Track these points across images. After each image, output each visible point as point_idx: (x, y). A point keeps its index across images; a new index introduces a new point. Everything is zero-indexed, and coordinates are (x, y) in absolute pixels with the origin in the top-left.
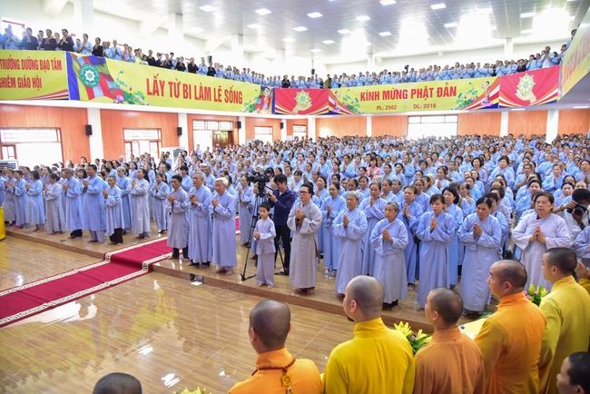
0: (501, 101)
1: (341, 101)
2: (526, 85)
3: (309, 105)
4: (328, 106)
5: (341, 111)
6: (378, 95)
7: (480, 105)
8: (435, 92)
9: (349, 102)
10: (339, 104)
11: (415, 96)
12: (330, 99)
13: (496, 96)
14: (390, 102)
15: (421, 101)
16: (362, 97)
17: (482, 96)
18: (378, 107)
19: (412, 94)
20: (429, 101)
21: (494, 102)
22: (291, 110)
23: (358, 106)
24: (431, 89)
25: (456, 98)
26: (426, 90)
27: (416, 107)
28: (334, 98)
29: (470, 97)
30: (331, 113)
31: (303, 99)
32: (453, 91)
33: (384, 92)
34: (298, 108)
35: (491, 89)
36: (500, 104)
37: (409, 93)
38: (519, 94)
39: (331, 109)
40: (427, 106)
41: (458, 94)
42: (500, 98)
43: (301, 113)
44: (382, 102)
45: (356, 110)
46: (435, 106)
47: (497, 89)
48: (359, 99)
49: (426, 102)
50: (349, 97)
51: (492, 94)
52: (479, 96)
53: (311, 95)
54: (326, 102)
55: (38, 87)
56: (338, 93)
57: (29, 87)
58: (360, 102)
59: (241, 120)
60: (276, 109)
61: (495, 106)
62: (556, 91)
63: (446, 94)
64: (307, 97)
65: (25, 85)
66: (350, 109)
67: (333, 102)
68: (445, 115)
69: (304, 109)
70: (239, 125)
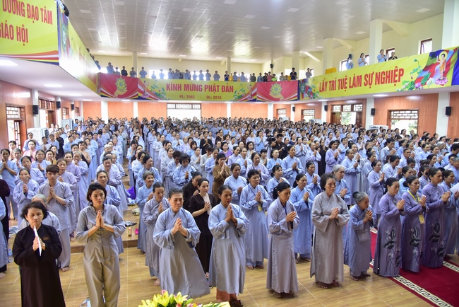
1: (150, 89)
2: (276, 89)
3: (126, 91)
4: (138, 93)
5: (150, 97)
6: (181, 87)
7: (246, 99)
8: (220, 88)
9: (156, 90)
10: (150, 92)
11: (207, 90)
12: (139, 87)
13: (255, 94)
14: (190, 93)
15: (211, 94)
16: (168, 87)
17: (248, 94)
19: (206, 89)
20: (217, 94)
22: (113, 93)
23: (165, 94)
24: (218, 86)
25: (233, 93)
26: (214, 86)
27: (208, 98)
28: (143, 86)
29: (241, 93)
30: (140, 98)
31: (121, 85)
32: (231, 89)
33: (185, 85)
34: (118, 92)
35: (253, 89)
36: (258, 99)
37: (203, 87)
38: (271, 94)
39: (140, 95)
40: (215, 98)
41: (234, 91)
42: (258, 95)
43: (120, 97)
44: (183, 92)
45: (163, 97)
46: (220, 98)
47: (256, 90)
48: (165, 89)
49: (215, 95)
50: (156, 87)
51: (253, 93)
52: (246, 93)
53: (126, 82)
54: (136, 89)
55: (24, 41)
56: (147, 83)
57: (12, 39)
58: (166, 91)
59: (60, 100)
60: (102, 91)
61: (255, 100)
62: (297, 94)
63: (227, 90)
64: (124, 83)
65: (7, 35)
66: (157, 96)
67: (142, 89)
68: (192, 104)
69: (122, 93)
70: (58, 105)
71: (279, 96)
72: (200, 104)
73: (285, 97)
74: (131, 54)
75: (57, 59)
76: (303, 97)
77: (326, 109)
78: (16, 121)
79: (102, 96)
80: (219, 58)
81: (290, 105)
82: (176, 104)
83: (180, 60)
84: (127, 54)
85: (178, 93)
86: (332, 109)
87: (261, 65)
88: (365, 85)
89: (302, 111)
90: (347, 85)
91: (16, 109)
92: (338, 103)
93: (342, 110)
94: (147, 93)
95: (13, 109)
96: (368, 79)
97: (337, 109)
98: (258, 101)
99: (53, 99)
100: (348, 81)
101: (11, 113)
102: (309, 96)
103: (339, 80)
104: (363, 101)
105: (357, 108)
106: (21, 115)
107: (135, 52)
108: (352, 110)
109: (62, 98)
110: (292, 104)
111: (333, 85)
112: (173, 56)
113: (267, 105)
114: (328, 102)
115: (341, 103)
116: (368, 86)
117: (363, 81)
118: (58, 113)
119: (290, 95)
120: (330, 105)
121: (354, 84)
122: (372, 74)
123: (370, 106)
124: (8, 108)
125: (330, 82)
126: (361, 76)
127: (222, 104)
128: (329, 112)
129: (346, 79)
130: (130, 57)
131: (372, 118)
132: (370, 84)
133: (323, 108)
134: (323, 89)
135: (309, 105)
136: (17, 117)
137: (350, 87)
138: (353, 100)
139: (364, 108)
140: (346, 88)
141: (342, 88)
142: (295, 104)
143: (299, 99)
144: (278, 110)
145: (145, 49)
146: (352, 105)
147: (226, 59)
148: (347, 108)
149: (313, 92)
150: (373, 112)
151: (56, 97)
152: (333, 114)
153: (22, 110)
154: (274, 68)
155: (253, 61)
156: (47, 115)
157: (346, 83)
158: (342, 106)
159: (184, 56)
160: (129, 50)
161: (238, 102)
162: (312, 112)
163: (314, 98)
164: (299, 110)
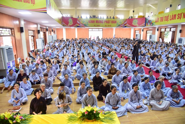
0: (127, 25)
2: (135, 22)
3: (72, 24)
4: (77, 24)
5: (82, 26)
6: (94, 22)
7: (122, 26)
8: (111, 22)
9: (84, 23)
10: (82, 24)
11: (105, 23)
12: (78, 22)
13: (126, 24)
14: (98, 24)
15: (107, 24)
16: (89, 22)
17: (123, 24)
18: (94, 25)
19: (105, 22)
20: (109, 24)
21: (125, 25)
22: (67, 25)
23: (88, 25)
24: (110, 21)
25: (116, 24)
26: (108, 21)
27: (106, 26)
28: (79, 21)
29: (120, 24)
30: (78, 27)
31: (71, 21)
33: (96, 21)
34: (69, 24)
35: (125, 22)
36: (127, 26)
37: (104, 22)
38: (133, 24)
39: (78, 25)
40: (109, 26)
41: (117, 23)
42: (127, 24)
43: (70, 26)
44: (95, 24)
46: (111, 26)
47: (126, 22)
48: (88, 22)
49: (109, 25)
50: (84, 22)
51: (125, 23)
52: (122, 23)
53: (73, 20)
54: (76, 23)
55: (33, 4)
56: (80, 20)
57: (29, 3)
58: (88, 23)
59: (47, 28)
60: (63, 24)
61: (126, 27)
62: (144, 24)
63: (114, 23)
64: (72, 20)
65: (27, 1)
66: (85, 26)
67: (79, 23)
68: (99, 29)
69: (71, 25)
70: (47, 30)
71: (137, 25)
72: (102, 29)
73: (139, 25)
74: (74, 8)
75: (46, 11)
76: (147, 25)
77: (158, 30)
78: (32, 36)
79: (63, 26)
80: (110, 9)
81: (141, 29)
82: (92, 29)
83: (94, 10)
84: (73, 8)
85: (93, 24)
86: (161, 30)
87: (129, 11)
88: (178, 19)
89: (147, 31)
90: (169, 19)
91: (32, 31)
92: (163, 27)
93: (165, 30)
94: (81, 24)
95: (31, 31)
96: (179, 16)
97: (163, 30)
98: (127, 27)
99: (45, 28)
100: (169, 17)
101: (30, 33)
102: (150, 25)
103: (165, 17)
104: (176, 26)
105: (172, 29)
106: (34, 34)
107: (76, 8)
108: (170, 30)
109: (48, 27)
110: (142, 28)
111: (162, 19)
112: (91, 9)
113: (131, 29)
114: (159, 27)
115: (165, 27)
116: (179, 19)
117: (177, 17)
118: (47, 33)
119: (141, 24)
120: (160, 28)
121: (172, 19)
122: (182, 13)
123: (179, 28)
124: (29, 31)
125: (161, 18)
126: (176, 15)
127: (111, 29)
128: (159, 31)
129: (168, 16)
130: (74, 9)
131: (180, 34)
132: (180, 18)
133: (156, 30)
134: (157, 21)
135: (150, 28)
136: (32, 34)
137: (170, 20)
138: (171, 26)
139: (176, 30)
140: (168, 20)
141: (166, 21)
142: (143, 28)
143: (145, 26)
144: (135, 31)
145: (80, 6)
146: (171, 28)
147: (114, 9)
148: (168, 30)
149: (152, 22)
150: (181, 31)
151: (46, 27)
152: (161, 33)
153: (34, 32)
154: (134, 12)
155: (125, 9)
156: (43, 34)
157: (168, 18)
158: (166, 29)
159: (96, 8)
160: (73, 7)
161: (118, 28)
162: (151, 32)
163: (152, 25)
164: (145, 31)
